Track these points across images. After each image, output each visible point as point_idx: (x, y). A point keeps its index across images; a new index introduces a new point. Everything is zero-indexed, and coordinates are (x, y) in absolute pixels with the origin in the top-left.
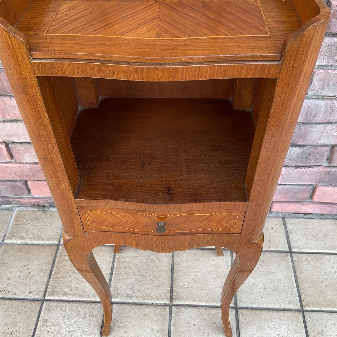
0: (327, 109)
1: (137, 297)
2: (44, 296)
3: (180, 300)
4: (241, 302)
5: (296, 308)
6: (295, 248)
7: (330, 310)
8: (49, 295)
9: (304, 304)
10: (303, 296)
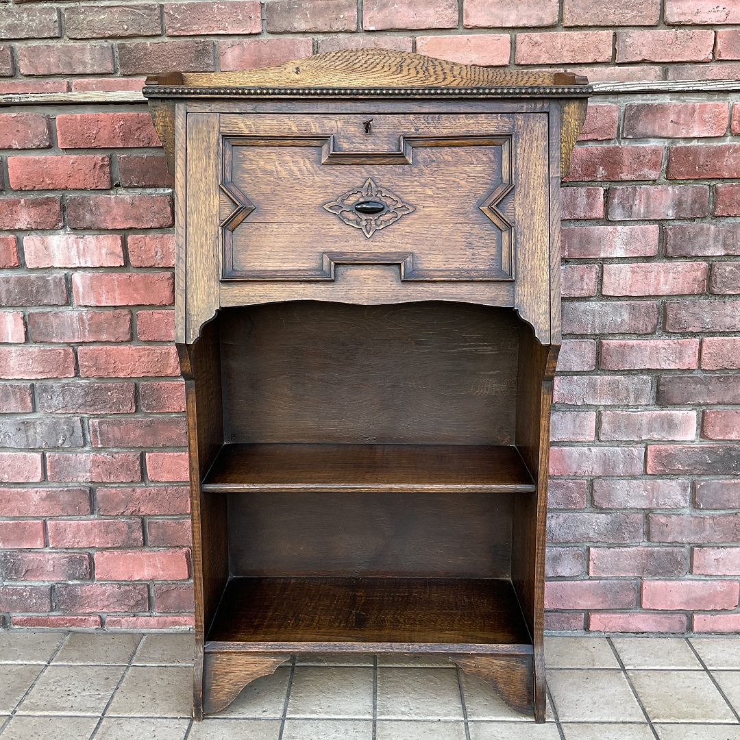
0: (625, 457)
1: (416, 714)
2: (284, 715)
3: (478, 716)
4: (564, 716)
5: (641, 720)
6: (629, 665)
7: (688, 722)
8: (291, 713)
9: (650, 716)
10: (648, 709)
